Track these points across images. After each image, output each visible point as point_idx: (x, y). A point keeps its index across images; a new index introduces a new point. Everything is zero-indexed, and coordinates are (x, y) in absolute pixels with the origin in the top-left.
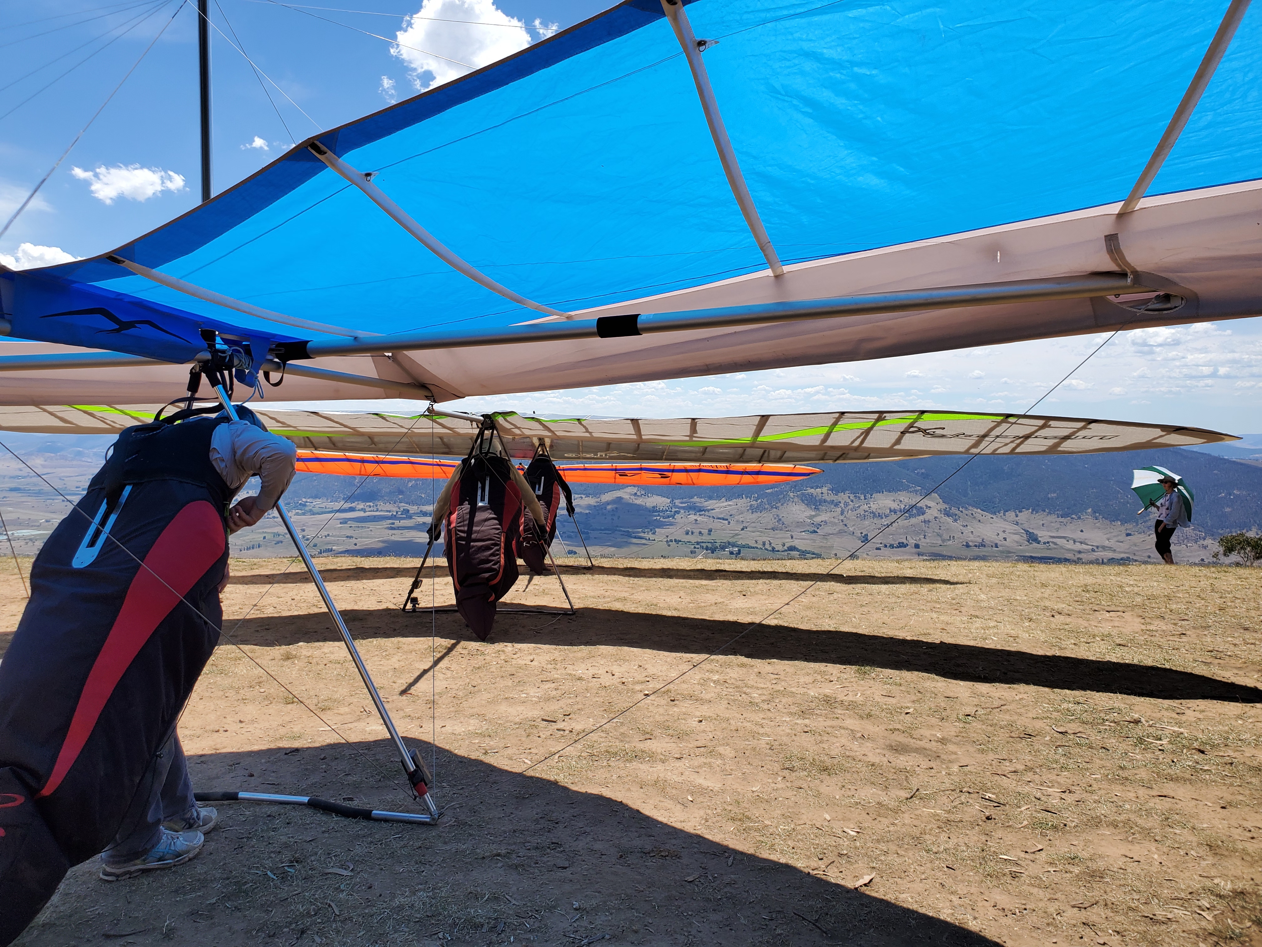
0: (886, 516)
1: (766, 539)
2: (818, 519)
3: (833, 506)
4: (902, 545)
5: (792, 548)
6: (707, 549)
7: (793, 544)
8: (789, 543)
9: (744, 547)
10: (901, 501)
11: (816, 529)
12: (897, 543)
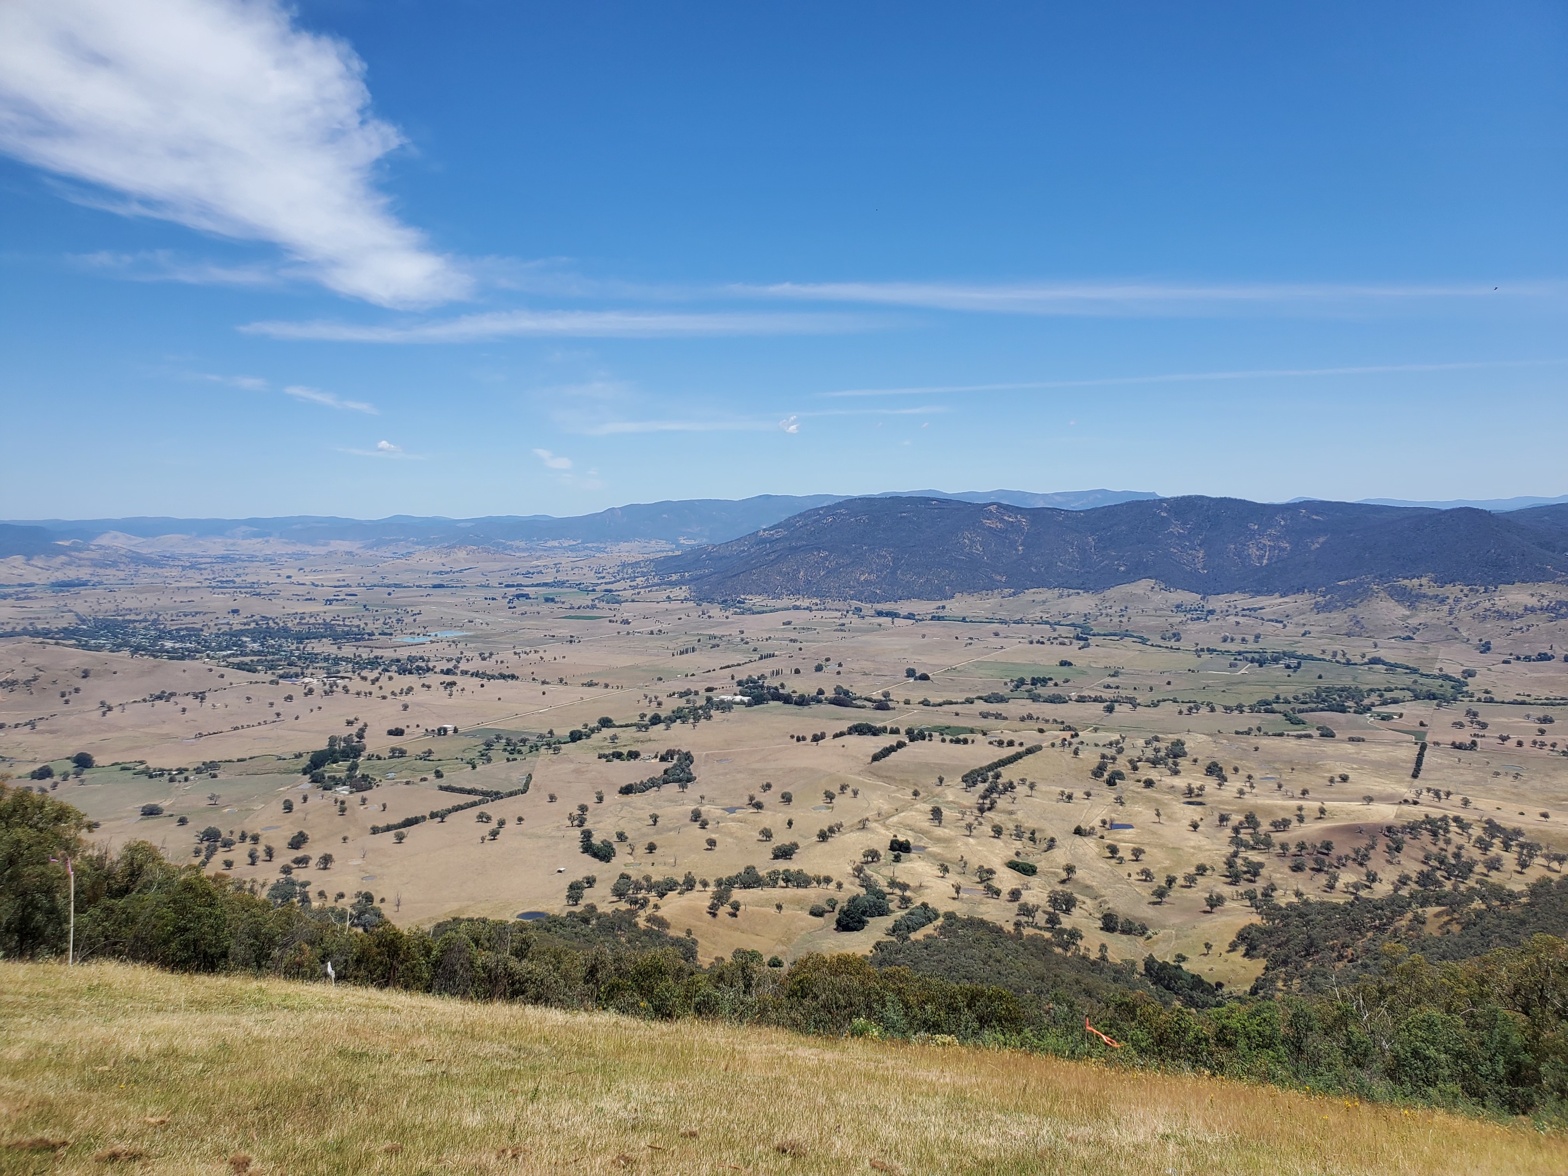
0: (1520, 617)
1: (1337, 647)
2: (1413, 622)
3: (1436, 604)
4: (1543, 657)
5: (1375, 661)
6: (1252, 661)
7: (1377, 655)
8: (1372, 653)
9: (1306, 658)
10: (1543, 596)
11: (1411, 635)
12: (1536, 654)
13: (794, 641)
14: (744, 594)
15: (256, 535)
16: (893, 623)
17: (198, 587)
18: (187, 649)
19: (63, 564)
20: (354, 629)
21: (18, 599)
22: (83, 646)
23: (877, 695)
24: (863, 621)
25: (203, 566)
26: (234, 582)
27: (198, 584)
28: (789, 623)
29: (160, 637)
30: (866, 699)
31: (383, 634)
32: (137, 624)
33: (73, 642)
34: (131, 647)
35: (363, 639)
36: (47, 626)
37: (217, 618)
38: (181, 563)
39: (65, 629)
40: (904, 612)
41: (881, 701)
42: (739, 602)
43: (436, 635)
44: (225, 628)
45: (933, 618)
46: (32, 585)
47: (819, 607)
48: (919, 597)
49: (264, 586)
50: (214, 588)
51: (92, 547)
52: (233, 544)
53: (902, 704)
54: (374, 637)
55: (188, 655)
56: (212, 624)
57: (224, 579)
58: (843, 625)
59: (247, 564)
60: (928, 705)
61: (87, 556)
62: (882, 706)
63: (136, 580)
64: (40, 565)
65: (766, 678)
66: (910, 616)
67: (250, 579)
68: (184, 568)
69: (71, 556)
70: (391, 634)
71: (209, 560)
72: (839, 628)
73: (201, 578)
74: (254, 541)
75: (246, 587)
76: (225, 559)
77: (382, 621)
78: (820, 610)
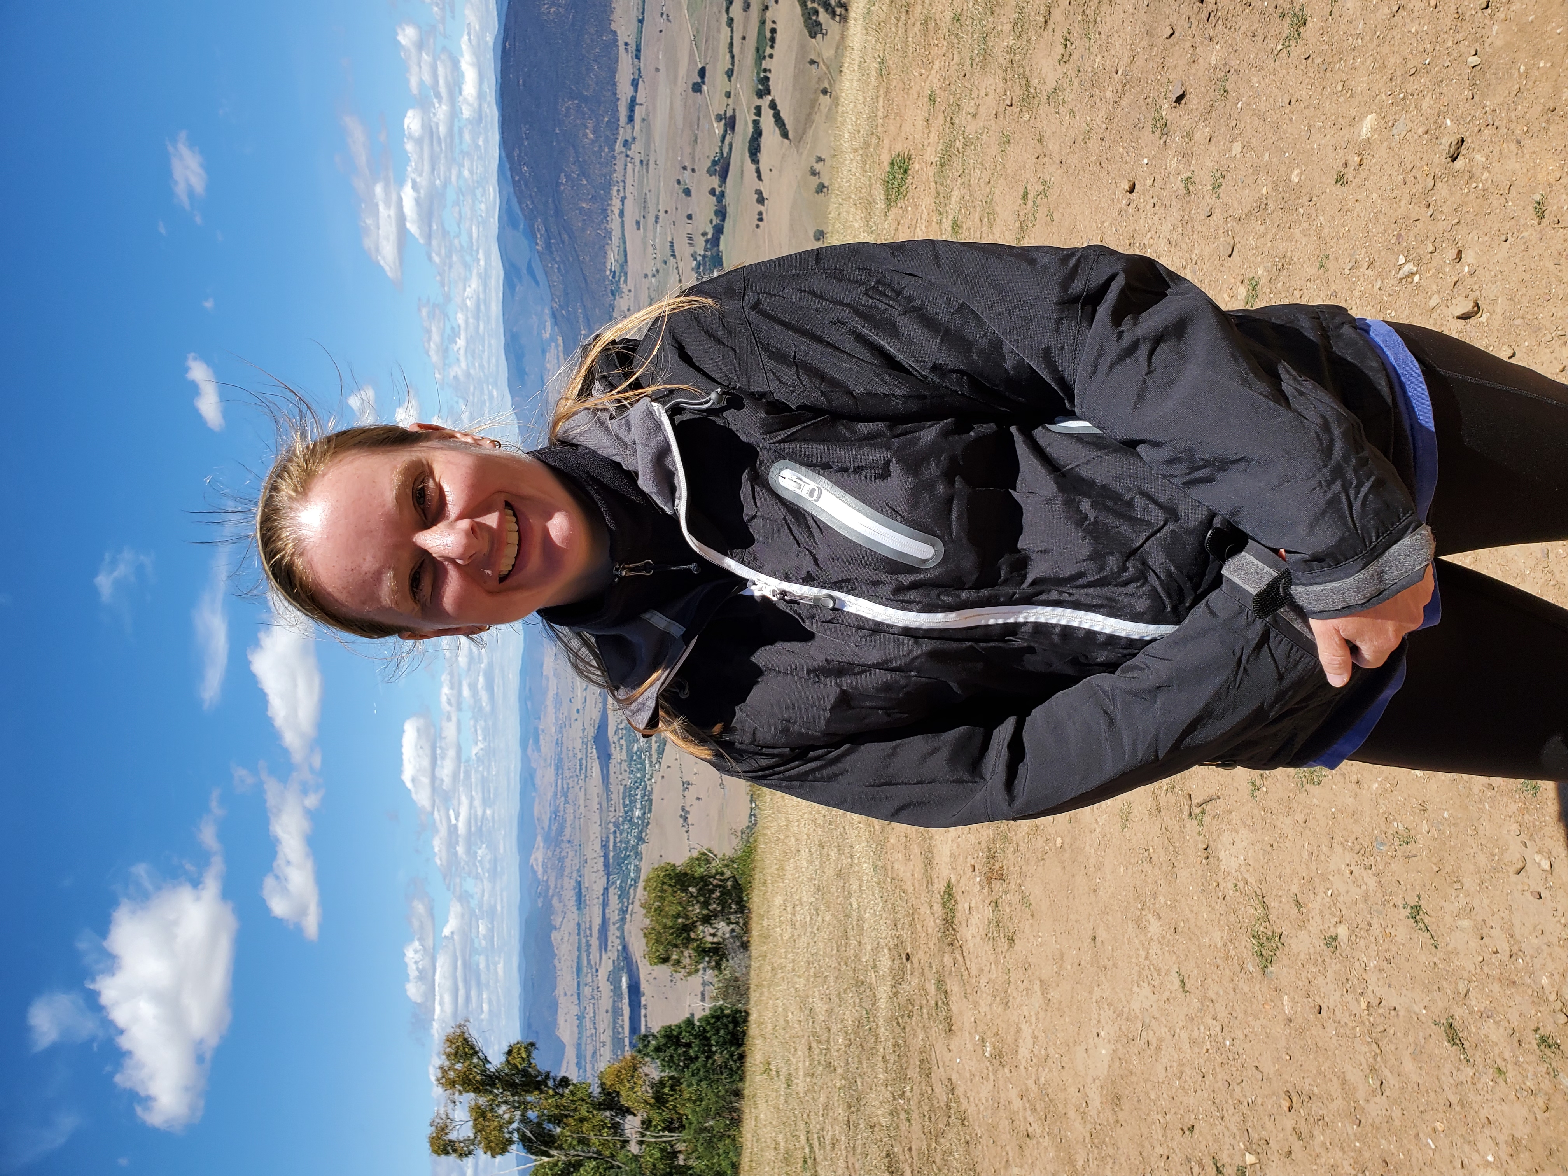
13: (657, 218)
14: (605, 271)
15: (537, 741)
16: (641, 104)
17: (585, 790)
18: (643, 797)
19: (560, 902)
21: (591, 935)
22: (635, 883)
23: (718, 129)
24: (639, 138)
25: (565, 786)
26: (581, 759)
27: (583, 790)
28: (638, 223)
29: (630, 821)
30: (723, 141)
32: (618, 840)
33: (632, 891)
34: (638, 844)
36: (617, 912)
38: (562, 804)
39: (620, 897)
40: (630, 91)
41: (725, 124)
42: (614, 277)
44: (625, 765)
45: (638, 57)
46: (579, 925)
47: (621, 188)
48: (613, 72)
49: (586, 733)
50: (586, 777)
51: (545, 878)
52: (545, 760)
53: (730, 101)
55: (649, 796)
56: (620, 777)
57: (578, 767)
58: (641, 162)
59: (564, 749)
60: (732, 71)
61: (554, 883)
62: (731, 123)
63: (576, 842)
64: (561, 920)
65: (696, 252)
66: (635, 84)
67: (578, 744)
68: (566, 802)
69: (553, 896)
71: (560, 781)
72: (645, 167)
73: (577, 788)
74: (542, 742)
75: (587, 748)
76: (559, 767)
78: (624, 187)
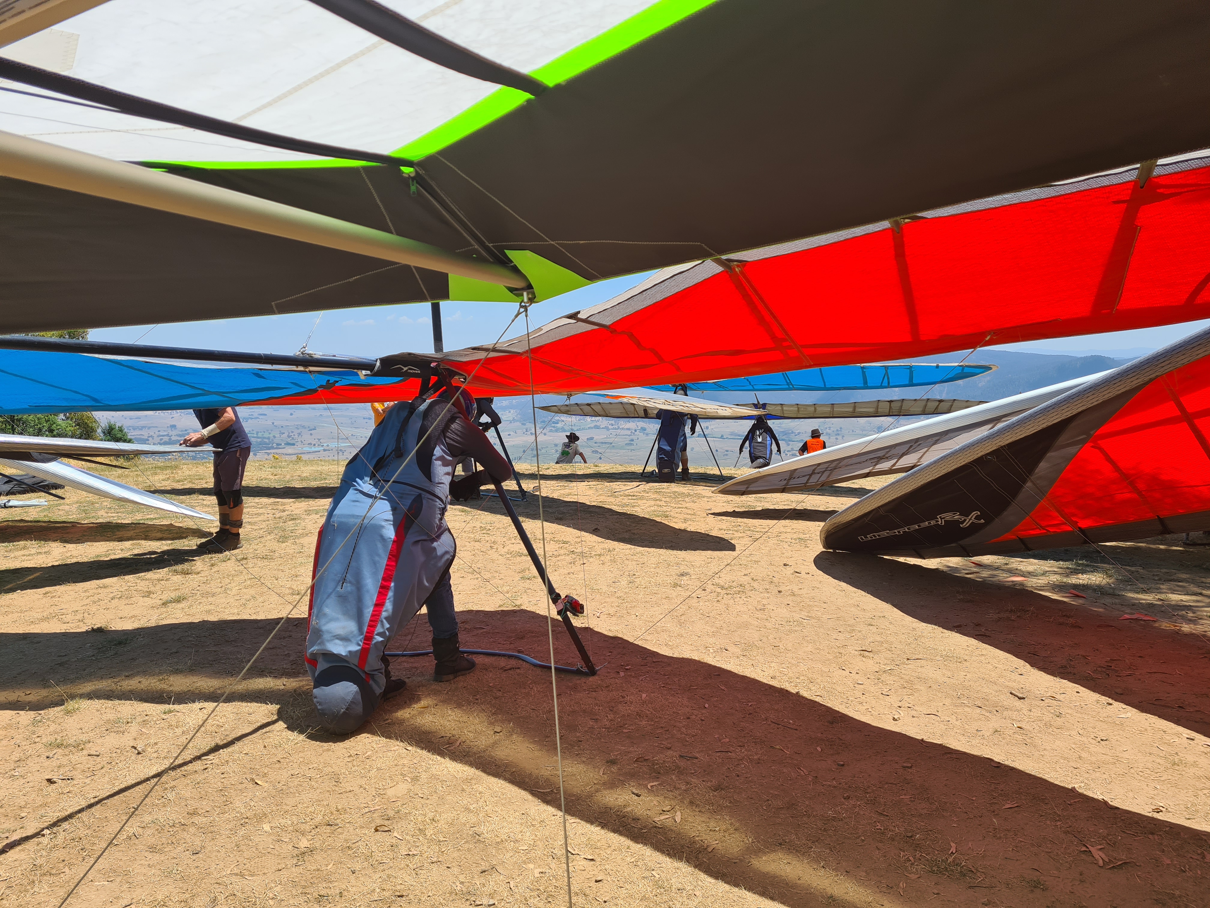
20: (265, 440)
31: (288, 444)
35: (273, 448)
37: (159, 431)
43: (328, 446)
54: (280, 446)
58: (632, 440)
70: (294, 444)
77: (286, 435)
78: (615, 429)
